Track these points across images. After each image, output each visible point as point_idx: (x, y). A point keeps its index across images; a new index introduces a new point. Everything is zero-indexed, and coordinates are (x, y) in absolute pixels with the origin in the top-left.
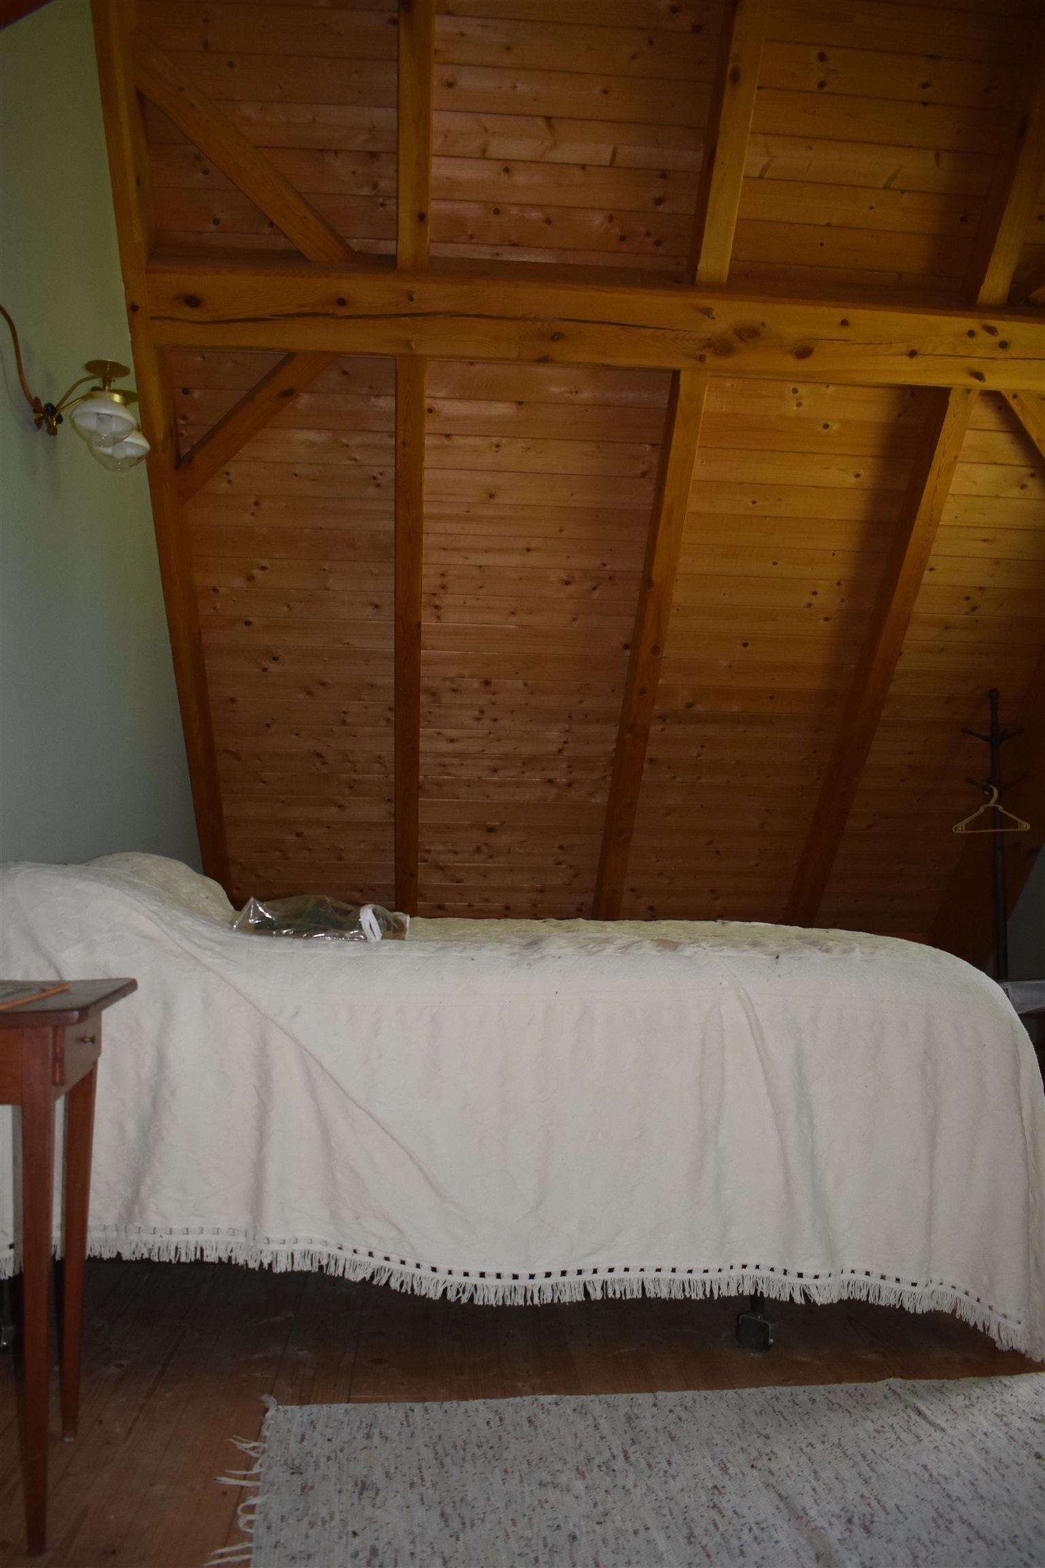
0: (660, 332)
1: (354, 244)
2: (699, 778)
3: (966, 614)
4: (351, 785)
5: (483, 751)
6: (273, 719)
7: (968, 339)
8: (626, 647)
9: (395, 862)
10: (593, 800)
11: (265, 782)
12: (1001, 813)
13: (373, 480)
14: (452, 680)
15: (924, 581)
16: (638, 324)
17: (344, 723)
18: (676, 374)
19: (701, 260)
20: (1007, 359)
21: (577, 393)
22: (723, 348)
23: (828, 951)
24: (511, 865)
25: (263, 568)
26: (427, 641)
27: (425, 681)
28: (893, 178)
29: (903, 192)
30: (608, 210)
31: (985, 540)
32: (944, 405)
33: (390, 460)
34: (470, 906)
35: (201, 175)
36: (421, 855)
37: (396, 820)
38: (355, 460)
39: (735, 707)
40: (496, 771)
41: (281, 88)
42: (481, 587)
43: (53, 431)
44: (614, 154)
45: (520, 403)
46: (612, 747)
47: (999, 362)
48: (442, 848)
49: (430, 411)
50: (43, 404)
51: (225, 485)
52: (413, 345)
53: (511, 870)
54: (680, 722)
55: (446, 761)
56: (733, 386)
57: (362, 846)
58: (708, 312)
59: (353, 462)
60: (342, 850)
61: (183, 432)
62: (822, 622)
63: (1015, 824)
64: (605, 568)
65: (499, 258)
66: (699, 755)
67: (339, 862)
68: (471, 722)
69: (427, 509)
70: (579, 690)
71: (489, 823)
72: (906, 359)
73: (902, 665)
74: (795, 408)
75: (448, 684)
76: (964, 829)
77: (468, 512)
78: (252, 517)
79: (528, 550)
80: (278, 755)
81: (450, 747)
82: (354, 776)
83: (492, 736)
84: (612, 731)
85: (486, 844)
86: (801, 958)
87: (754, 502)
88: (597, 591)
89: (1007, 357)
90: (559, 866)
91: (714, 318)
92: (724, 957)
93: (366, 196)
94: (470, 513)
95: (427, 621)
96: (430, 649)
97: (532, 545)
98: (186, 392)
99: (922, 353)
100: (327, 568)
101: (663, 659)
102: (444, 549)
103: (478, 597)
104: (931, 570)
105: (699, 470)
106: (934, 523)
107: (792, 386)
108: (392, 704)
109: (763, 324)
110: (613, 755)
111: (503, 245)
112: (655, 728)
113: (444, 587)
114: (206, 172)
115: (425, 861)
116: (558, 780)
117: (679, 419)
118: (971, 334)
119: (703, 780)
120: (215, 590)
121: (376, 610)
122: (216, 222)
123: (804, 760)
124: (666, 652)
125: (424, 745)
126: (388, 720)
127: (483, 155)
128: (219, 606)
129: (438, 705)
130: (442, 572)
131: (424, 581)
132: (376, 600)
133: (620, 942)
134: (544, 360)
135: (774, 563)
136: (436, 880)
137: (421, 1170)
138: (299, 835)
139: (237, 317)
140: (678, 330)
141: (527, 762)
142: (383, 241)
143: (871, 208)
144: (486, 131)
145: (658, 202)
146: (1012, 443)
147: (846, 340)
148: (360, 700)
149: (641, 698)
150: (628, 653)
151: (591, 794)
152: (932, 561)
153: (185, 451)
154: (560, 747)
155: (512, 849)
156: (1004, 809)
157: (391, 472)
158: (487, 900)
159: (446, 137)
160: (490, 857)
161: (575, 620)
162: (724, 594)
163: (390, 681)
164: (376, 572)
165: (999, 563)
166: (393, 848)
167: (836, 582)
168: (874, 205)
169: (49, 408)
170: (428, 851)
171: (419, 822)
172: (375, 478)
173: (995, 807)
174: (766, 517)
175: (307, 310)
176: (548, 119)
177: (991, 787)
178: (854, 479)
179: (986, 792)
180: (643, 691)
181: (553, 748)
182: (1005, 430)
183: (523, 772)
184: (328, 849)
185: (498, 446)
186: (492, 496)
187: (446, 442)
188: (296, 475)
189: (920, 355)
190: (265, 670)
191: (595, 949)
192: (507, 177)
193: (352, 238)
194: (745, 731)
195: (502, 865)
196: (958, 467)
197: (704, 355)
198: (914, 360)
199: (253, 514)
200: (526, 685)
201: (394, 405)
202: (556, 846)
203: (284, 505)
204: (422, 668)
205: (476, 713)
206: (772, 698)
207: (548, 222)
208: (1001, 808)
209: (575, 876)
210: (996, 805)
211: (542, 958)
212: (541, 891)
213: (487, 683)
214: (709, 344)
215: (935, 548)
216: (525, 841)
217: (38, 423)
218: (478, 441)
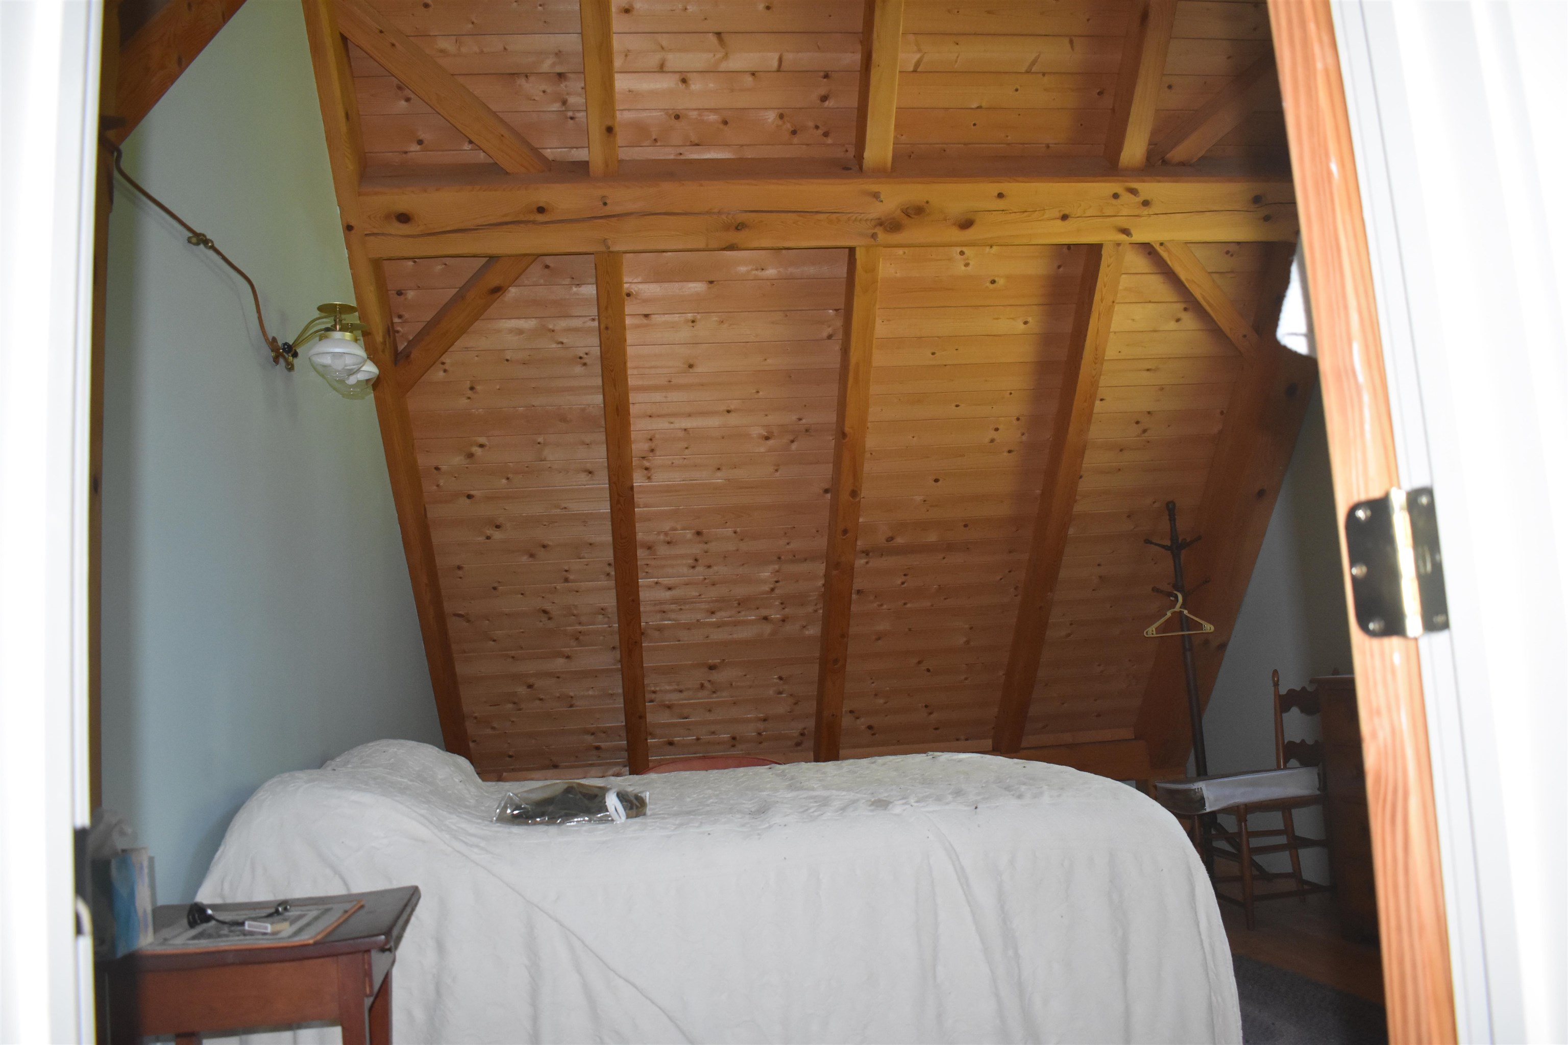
0: (834, 216)
1: (548, 153)
2: (905, 604)
3: (1138, 436)
4: (577, 637)
5: (700, 595)
6: (499, 582)
7: (1114, 201)
8: (826, 491)
9: (625, 705)
10: (807, 632)
11: (494, 641)
12: (1187, 616)
13: (579, 360)
14: (666, 534)
15: (1095, 411)
16: (815, 210)
17: (566, 580)
18: (852, 250)
19: (866, 150)
20: (1149, 215)
21: (763, 269)
22: (892, 225)
23: (1020, 797)
24: (734, 698)
25: (482, 446)
26: (639, 500)
27: (640, 536)
28: (1034, 63)
29: (1044, 74)
30: (779, 109)
31: (1148, 370)
32: (1099, 257)
33: (596, 341)
34: (698, 739)
35: (403, 103)
36: (648, 696)
37: (622, 665)
38: (562, 343)
39: (932, 537)
40: (713, 613)
41: (473, 23)
42: (687, 448)
43: (290, 367)
44: (780, 60)
45: (711, 282)
46: (821, 582)
47: (1143, 218)
48: (668, 688)
49: (628, 295)
50: (280, 343)
51: (441, 374)
52: (610, 242)
53: (734, 703)
54: (882, 555)
55: (666, 607)
56: (905, 253)
57: (591, 693)
58: (876, 196)
59: (560, 346)
60: (572, 697)
61: (399, 328)
62: (1006, 454)
63: (1200, 627)
64: (801, 422)
65: (682, 157)
66: (903, 583)
67: (570, 709)
68: (685, 570)
69: (631, 382)
70: (786, 534)
71: (710, 661)
72: (1059, 222)
73: (1084, 486)
74: (963, 268)
75: (662, 537)
76: (1154, 632)
77: (670, 381)
78: (469, 400)
79: (728, 412)
80: (506, 615)
81: (668, 595)
82: (579, 628)
83: (707, 581)
84: (820, 568)
85: (709, 681)
86: (997, 806)
87: (933, 354)
88: (795, 443)
89: (1150, 213)
90: (780, 696)
91: (882, 201)
92: (929, 812)
93: (556, 111)
94: (671, 383)
95: (638, 481)
96: (643, 507)
97: (732, 407)
98: (400, 293)
99: (1073, 216)
100: (542, 442)
101: (862, 499)
102: (650, 416)
103: (684, 457)
104: (1102, 400)
105: (881, 329)
106: (1099, 359)
107: (959, 249)
108: (611, 558)
109: (927, 202)
110: (823, 590)
111: (686, 146)
112: (860, 562)
113: (652, 450)
114: (408, 100)
115: (651, 701)
116: (773, 616)
117: (858, 289)
118: (1116, 196)
119: (909, 605)
120: (437, 469)
121: (590, 475)
122: (420, 142)
123: (1001, 579)
124: (864, 493)
125: (644, 595)
126: (608, 574)
127: (661, 69)
128: (442, 483)
129: (655, 557)
130: (649, 437)
131: (634, 446)
132: (589, 467)
133: (837, 804)
134: (732, 247)
135: (957, 406)
136: (664, 718)
137: (678, 1027)
138: (530, 686)
139: (444, 229)
140: (850, 213)
141: (743, 603)
142: (575, 149)
143: (1017, 90)
144: (663, 48)
145: (824, 98)
146: (1164, 283)
147: (1003, 210)
148: (580, 559)
149: (844, 537)
150: (829, 496)
151: (804, 627)
152: (1101, 393)
153: (401, 347)
154: (772, 586)
155: (734, 684)
156: (1189, 612)
157: (596, 351)
158: (713, 733)
159: (626, 56)
160: (714, 692)
161: (777, 470)
162: (913, 437)
163: (608, 538)
164: (588, 441)
165: (1163, 389)
166: (620, 691)
167: (1015, 418)
168: (1019, 88)
169: (286, 347)
170: (654, 692)
171: (644, 665)
172: (581, 358)
173: (1181, 611)
174: (945, 365)
175: (508, 219)
176: (718, 34)
177: (1175, 592)
178: (1022, 326)
179: (1171, 598)
180: (845, 532)
181: (767, 588)
182: (1158, 272)
183: (739, 612)
184: (559, 697)
185: (693, 322)
186: (691, 366)
187: (645, 321)
188: (507, 360)
189: (1072, 217)
190: (488, 538)
191: (816, 814)
192: (684, 86)
193: (547, 148)
194: (944, 558)
195: (726, 699)
196: (1117, 307)
197: (876, 233)
198: (1066, 222)
199: (469, 398)
200: (735, 532)
201: (595, 292)
202: (776, 677)
203: (498, 387)
204: (637, 525)
205: (691, 561)
206: (966, 526)
207: (725, 123)
208: (1186, 612)
209: (796, 704)
210: (1182, 610)
211: (770, 827)
212: (765, 720)
213: (699, 533)
214: (880, 223)
215: (1102, 383)
216: (745, 675)
217: (276, 360)
218: (676, 318)
